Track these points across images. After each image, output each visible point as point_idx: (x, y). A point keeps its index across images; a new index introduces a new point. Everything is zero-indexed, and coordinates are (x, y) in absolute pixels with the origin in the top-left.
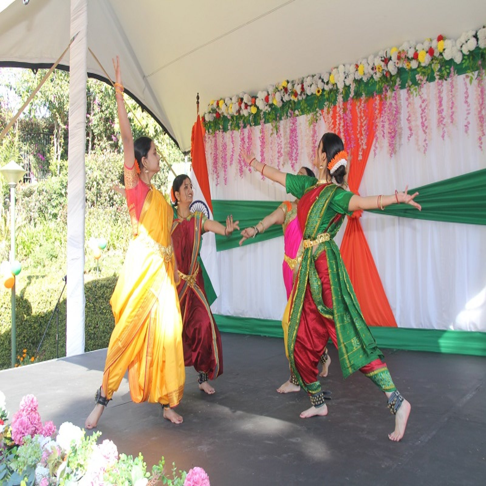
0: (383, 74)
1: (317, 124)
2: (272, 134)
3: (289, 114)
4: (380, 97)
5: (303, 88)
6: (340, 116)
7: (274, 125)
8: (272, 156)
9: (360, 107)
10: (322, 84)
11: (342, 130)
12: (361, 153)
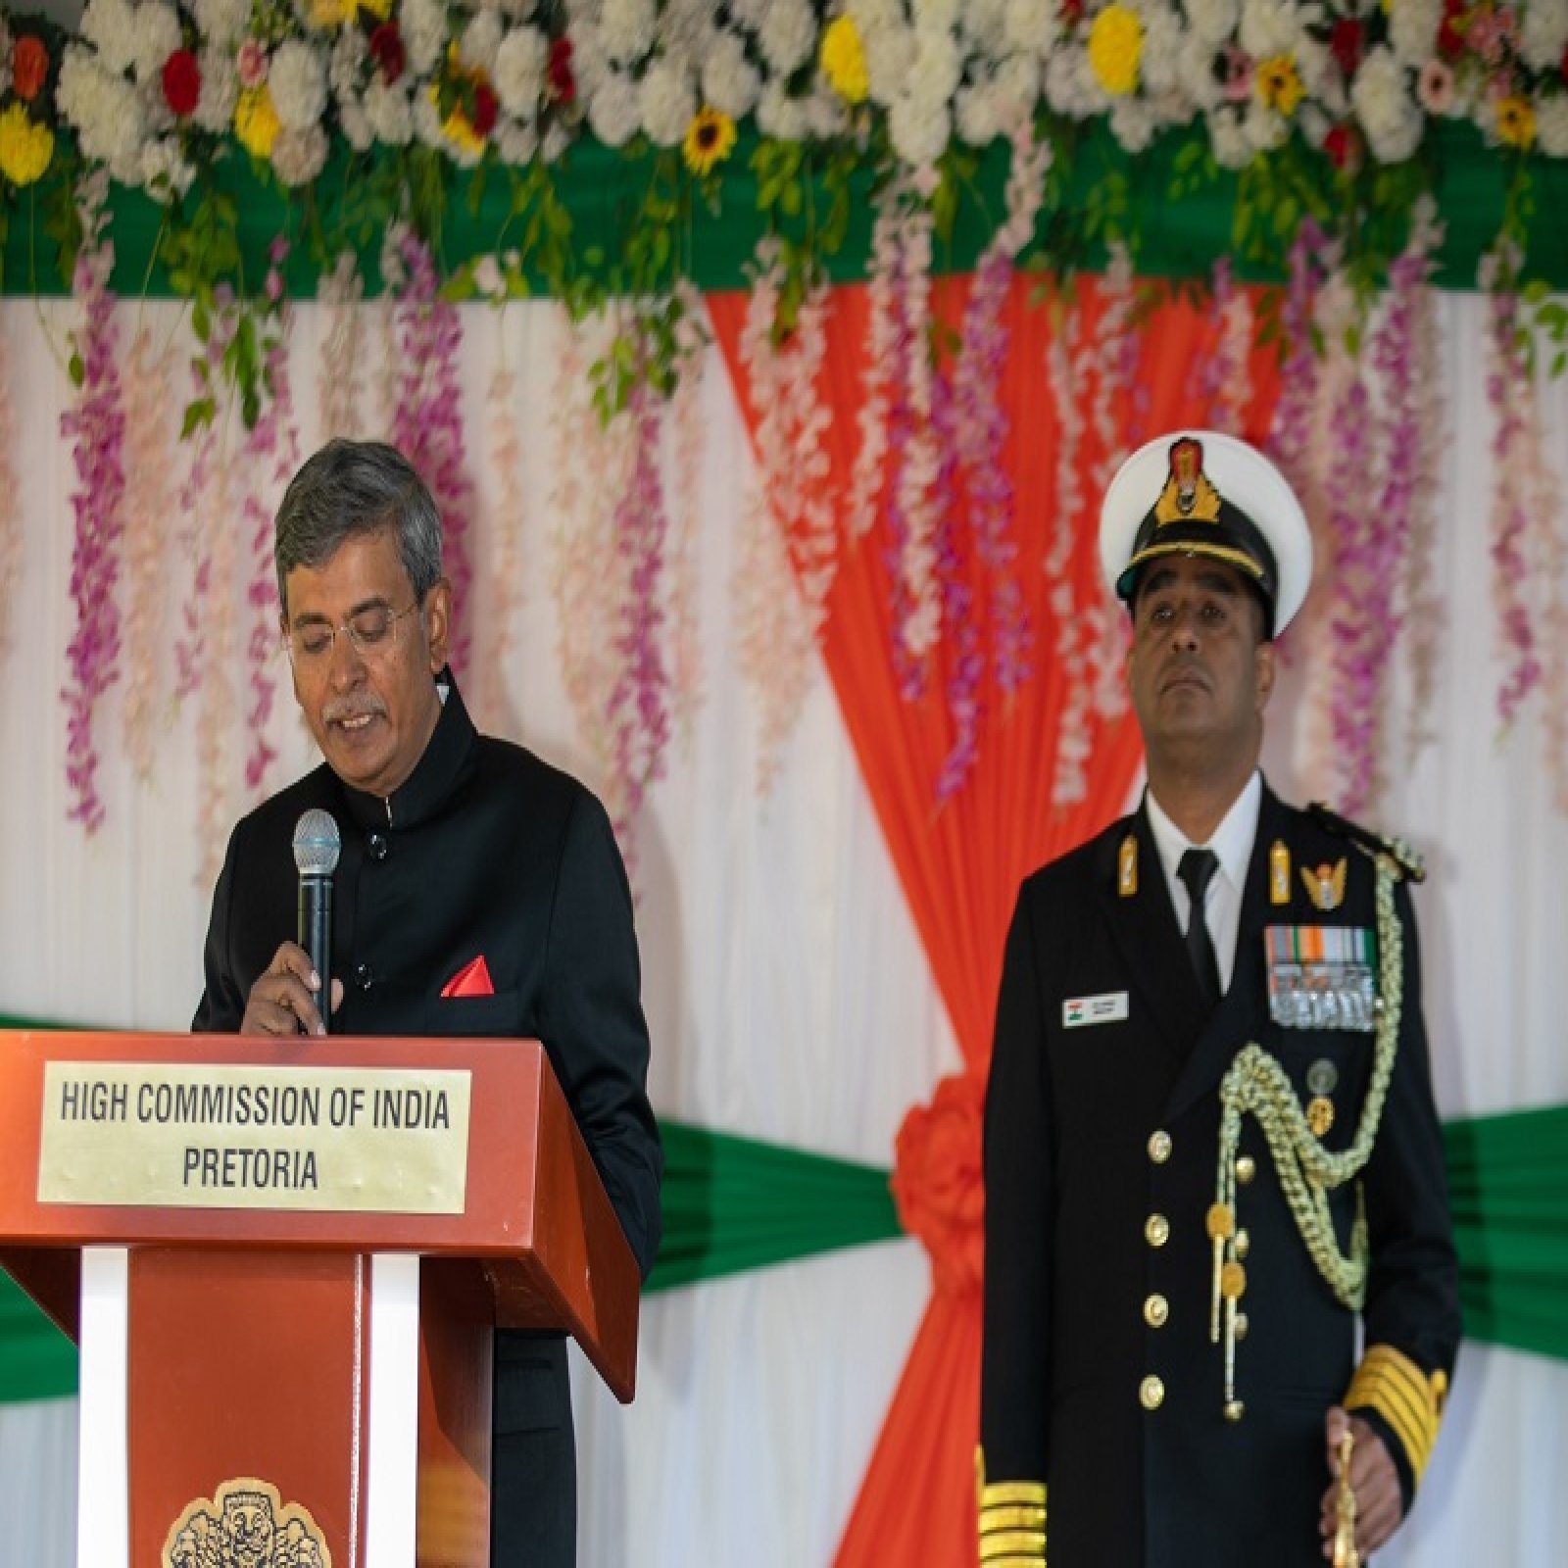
0: (1297, 134)
1: (668, 415)
2: (199, 413)
3: (390, 267)
4: (1263, 310)
5: (559, 68)
6: (896, 389)
7: (221, 330)
8: (192, 623)
9: (1085, 360)
10: (747, 75)
11: (919, 522)
12: (1074, 748)
